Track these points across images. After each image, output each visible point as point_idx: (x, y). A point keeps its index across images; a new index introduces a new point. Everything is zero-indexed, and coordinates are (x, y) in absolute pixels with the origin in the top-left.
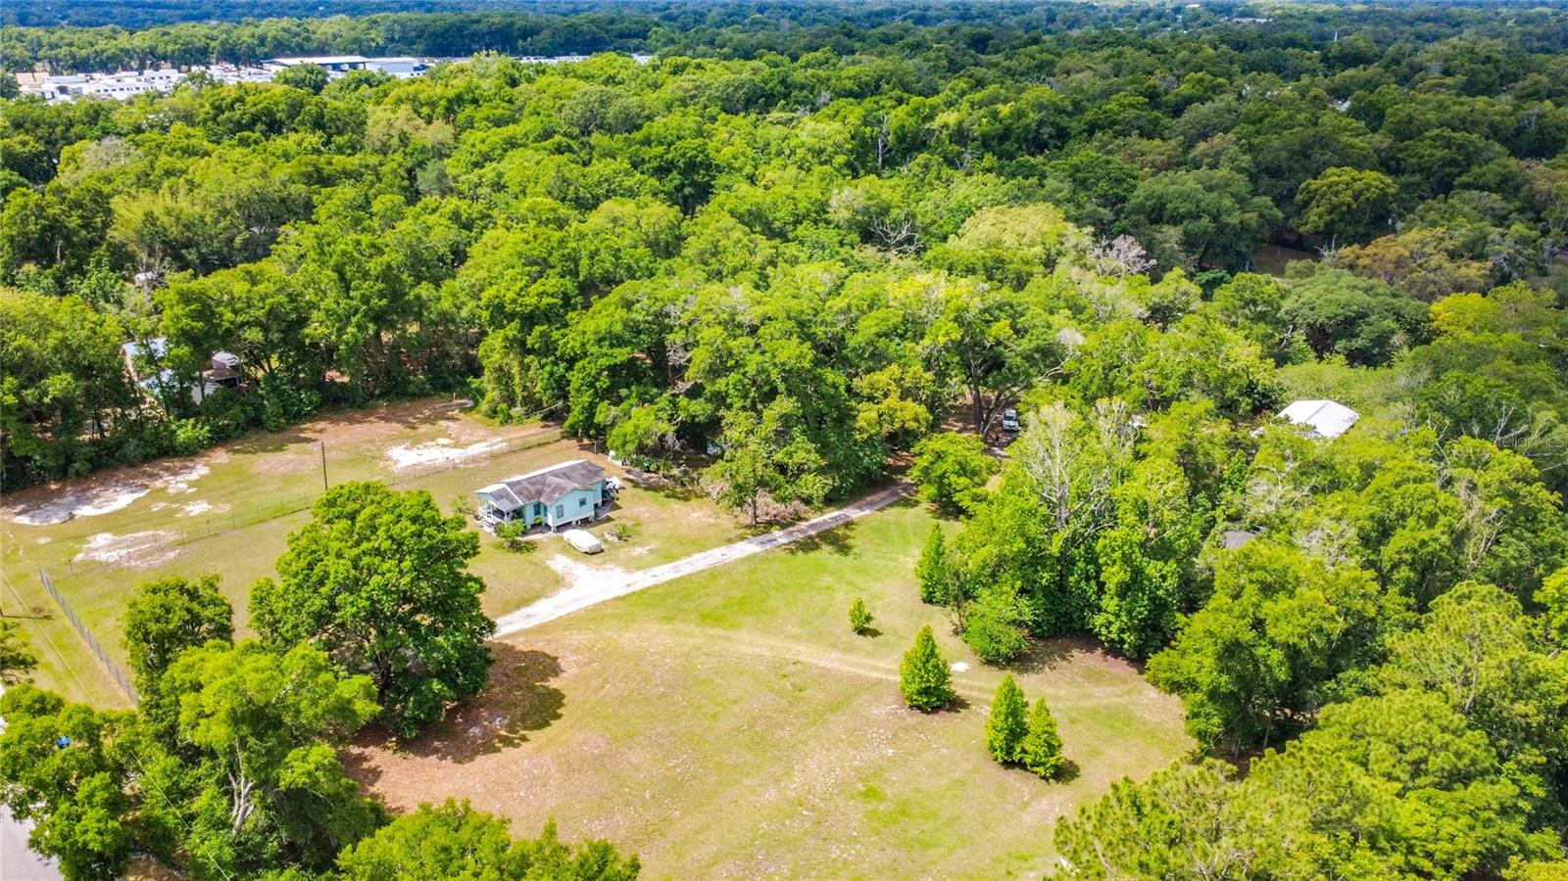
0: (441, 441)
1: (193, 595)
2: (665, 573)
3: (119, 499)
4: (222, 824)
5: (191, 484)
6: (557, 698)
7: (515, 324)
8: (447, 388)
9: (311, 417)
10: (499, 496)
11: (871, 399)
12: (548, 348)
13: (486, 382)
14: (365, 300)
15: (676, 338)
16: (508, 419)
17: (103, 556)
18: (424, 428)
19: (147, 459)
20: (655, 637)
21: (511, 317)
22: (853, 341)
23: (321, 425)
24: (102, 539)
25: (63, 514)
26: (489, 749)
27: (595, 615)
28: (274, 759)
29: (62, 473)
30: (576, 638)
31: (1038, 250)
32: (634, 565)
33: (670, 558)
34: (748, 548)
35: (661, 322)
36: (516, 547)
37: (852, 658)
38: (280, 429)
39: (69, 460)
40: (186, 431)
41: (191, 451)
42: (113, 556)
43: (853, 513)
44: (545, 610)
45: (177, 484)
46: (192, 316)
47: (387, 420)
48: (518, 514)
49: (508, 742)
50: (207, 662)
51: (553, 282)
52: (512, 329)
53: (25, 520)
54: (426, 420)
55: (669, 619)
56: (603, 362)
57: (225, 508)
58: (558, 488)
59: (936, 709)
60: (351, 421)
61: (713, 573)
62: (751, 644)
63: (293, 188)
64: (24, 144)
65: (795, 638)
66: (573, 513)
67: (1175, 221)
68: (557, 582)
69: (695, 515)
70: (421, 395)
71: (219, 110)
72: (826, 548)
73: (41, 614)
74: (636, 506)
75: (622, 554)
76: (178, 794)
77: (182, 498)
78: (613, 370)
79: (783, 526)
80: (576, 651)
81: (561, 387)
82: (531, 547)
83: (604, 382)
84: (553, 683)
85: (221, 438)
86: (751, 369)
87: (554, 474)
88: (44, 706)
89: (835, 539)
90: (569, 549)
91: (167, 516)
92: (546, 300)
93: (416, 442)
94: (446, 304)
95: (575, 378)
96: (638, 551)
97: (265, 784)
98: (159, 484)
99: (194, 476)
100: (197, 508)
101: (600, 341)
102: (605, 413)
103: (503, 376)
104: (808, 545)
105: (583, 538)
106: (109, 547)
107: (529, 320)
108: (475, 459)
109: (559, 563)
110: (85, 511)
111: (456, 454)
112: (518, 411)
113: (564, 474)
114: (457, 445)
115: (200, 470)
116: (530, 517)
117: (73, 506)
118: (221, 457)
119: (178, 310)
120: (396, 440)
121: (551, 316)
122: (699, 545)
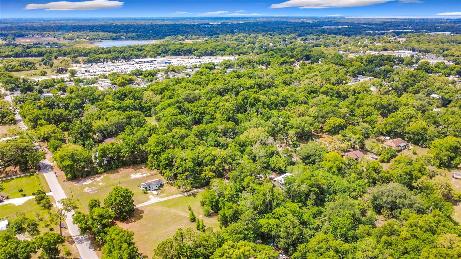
0: (140, 173)
1: (96, 201)
2: (165, 199)
3: (89, 182)
4: (97, 227)
5: (100, 179)
6: (142, 216)
7: (153, 154)
8: (144, 162)
9: (120, 168)
10: (143, 185)
11: (205, 171)
12: (157, 159)
13: (148, 162)
14: (129, 149)
15: (174, 160)
16: (152, 169)
17: (87, 191)
18: (138, 170)
19: (94, 175)
20: (159, 209)
21: (152, 153)
22: (204, 161)
23: (122, 169)
24: (87, 188)
25: (82, 184)
26: (131, 222)
27: (153, 205)
28: (102, 220)
29: (82, 177)
30: (148, 208)
31: (254, 139)
32: (162, 197)
33: (167, 196)
34: (180, 195)
35: (173, 158)
36: (145, 193)
37: (186, 214)
38: (115, 170)
39: (83, 175)
40: (100, 170)
41: (101, 173)
42: (88, 191)
43: (199, 190)
44: (146, 204)
45: (98, 179)
46: (102, 153)
47: (132, 168)
48: (146, 188)
49: (134, 222)
50: (96, 209)
51: (161, 146)
52: (152, 155)
53: (76, 184)
54: (138, 169)
55: (162, 206)
56: (164, 163)
57: (105, 184)
58: (153, 184)
59: (193, 222)
60: (126, 169)
61: (172, 199)
62: (173, 211)
63: (124, 120)
64: (78, 101)
65: (179, 210)
66: (155, 188)
67: (295, 128)
68: (149, 199)
69: (175, 189)
70: (139, 164)
71: (115, 94)
72: (192, 196)
73: (78, 200)
74: (166, 187)
75: (160, 195)
76: (93, 224)
77: (99, 182)
78: (166, 164)
79: (187, 192)
80: (148, 210)
81: (159, 166)
82: (147, 193)
83: (165, 166)
84: (142, 214)
85: (105, 171)
86: (184, 167)
87: (153, 182)
88: (80, 213)
89: (194, 195)
90: (152, 194)
91: (96, 185)
92: (158, 151)
93: (136, 173)
94: (144, 149)
95: (161, 164)
96: (163, 195)
97: (101, 223)
98: (96, 179)
99: (101, 178)
100: (101, 184)
101: (164, 159)
102: (164, 171)
103: (151, 162)
104: (190, 195)
105: (155, 192)
106: (88, 190)
107: (155, 154)
108: (144, 177)
109: (150, 196)
110: (85, 183)
111: (141, 176)
112: (153, 168)
113: (154, 182)
114: (142, 174)
115: (102, 177)
116: (148, 188)
117: (83, 183)
118: (105, 174)
119: (100, 152)
120: (132, 173)
121: (158, 153)
122: (172, 195)
